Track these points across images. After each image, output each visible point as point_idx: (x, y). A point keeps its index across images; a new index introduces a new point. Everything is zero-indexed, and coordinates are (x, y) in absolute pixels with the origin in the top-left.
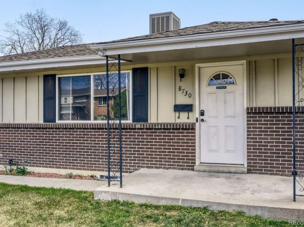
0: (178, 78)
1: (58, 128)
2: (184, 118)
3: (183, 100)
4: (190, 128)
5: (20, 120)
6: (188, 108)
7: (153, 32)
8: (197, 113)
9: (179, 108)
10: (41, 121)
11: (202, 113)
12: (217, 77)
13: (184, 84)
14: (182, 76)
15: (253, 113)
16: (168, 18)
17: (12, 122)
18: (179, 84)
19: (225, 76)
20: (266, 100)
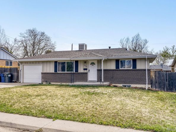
1: (58, 73)
2: (85, 71)
3: (85, 68)
4: (87, 73)
6: (86, 69)
7: (80, 49)
8: (88, 70)
9: (84, 69)
10: (54, 72)
11: (89, 70)
12: (92, 63)
14: (85, 63)
15: (98, 70)
16: (83, 45)
17: (46, 72)
18: (84, 64)
19: (93, 63)
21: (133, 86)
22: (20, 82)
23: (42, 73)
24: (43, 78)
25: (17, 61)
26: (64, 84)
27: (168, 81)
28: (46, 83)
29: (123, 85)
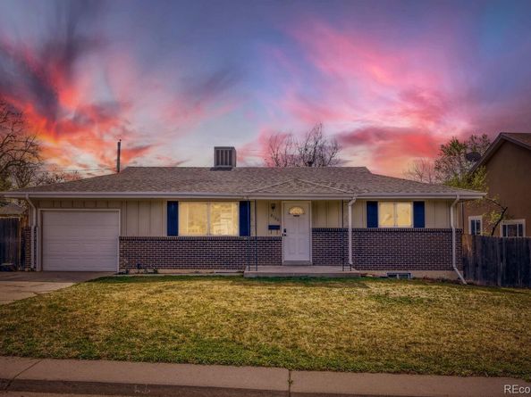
0: (270, 209)
1: (182, 239)
2: (274, 234)
3: (273, 222)
4: (279, 240)
5: (143, 233)
6: (277, 228)
8: (282, 231)
9: (271, 228)
10: (165, 235)
11: (285, 231)
13: (275, 213)
14: (273, 208)
15: (315, 231)
16: (230, 152)
17: (137, 235)
18: (271, 212)
20: (322, 224)
21: (415, 274)
22: (32, 270)
23: (121, 239)
24: (123, 253)
25: (27, 197)
26: (204, 272)
27: (505, 260)
28: (136, 271)
29: (388, 272)
